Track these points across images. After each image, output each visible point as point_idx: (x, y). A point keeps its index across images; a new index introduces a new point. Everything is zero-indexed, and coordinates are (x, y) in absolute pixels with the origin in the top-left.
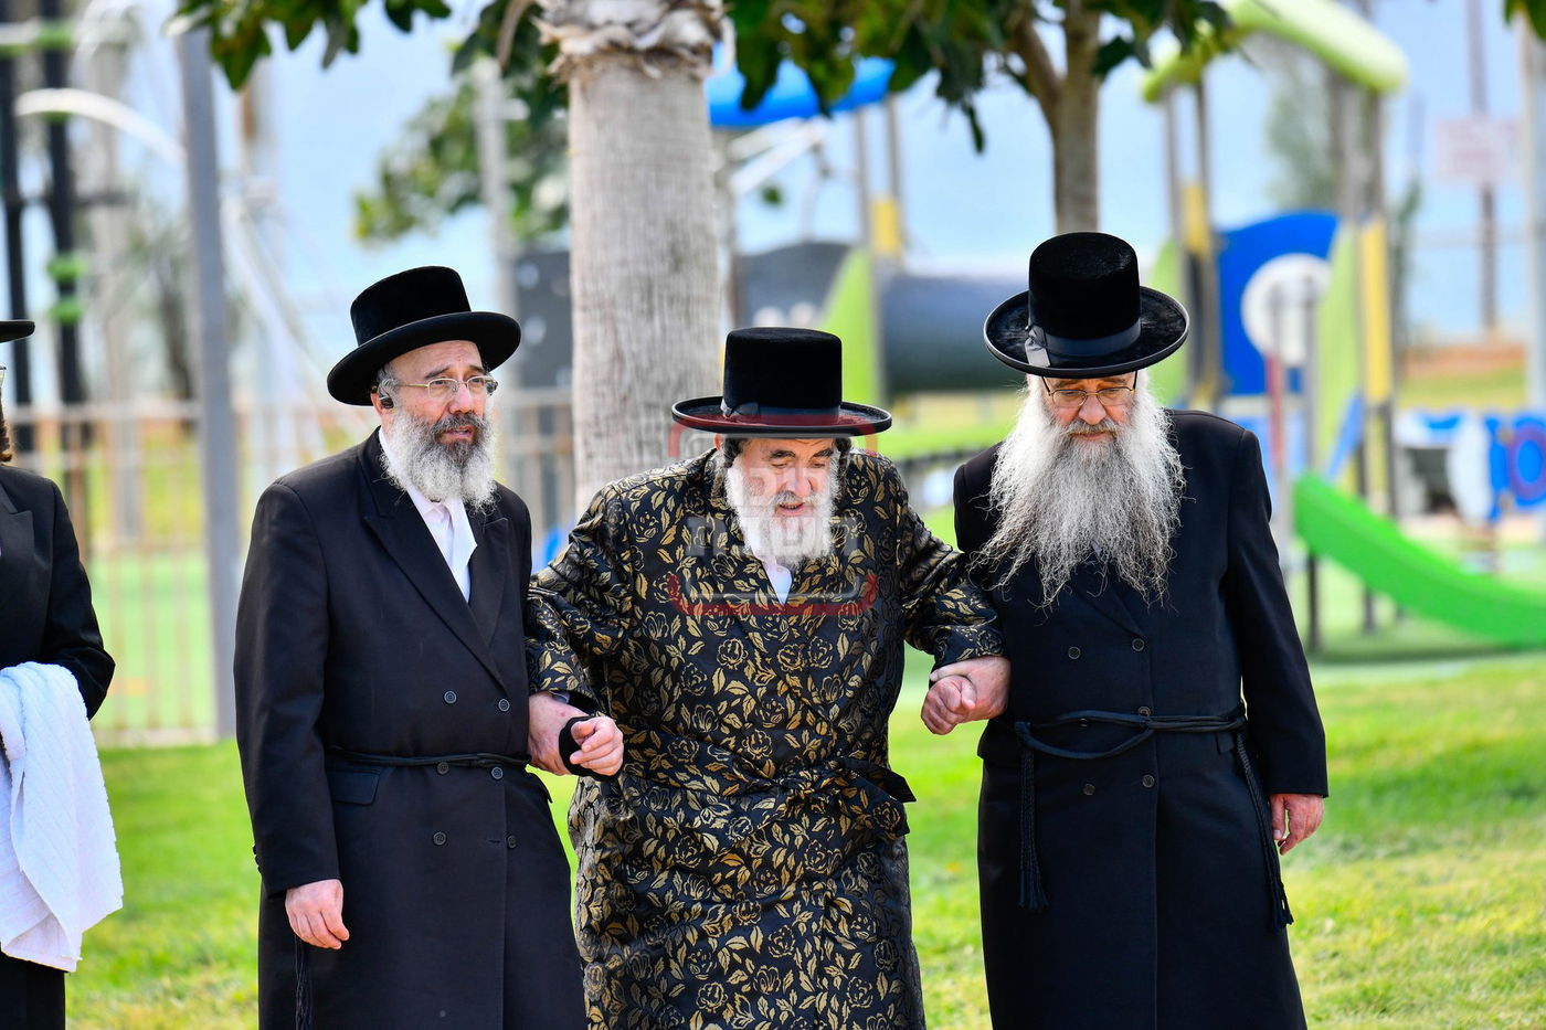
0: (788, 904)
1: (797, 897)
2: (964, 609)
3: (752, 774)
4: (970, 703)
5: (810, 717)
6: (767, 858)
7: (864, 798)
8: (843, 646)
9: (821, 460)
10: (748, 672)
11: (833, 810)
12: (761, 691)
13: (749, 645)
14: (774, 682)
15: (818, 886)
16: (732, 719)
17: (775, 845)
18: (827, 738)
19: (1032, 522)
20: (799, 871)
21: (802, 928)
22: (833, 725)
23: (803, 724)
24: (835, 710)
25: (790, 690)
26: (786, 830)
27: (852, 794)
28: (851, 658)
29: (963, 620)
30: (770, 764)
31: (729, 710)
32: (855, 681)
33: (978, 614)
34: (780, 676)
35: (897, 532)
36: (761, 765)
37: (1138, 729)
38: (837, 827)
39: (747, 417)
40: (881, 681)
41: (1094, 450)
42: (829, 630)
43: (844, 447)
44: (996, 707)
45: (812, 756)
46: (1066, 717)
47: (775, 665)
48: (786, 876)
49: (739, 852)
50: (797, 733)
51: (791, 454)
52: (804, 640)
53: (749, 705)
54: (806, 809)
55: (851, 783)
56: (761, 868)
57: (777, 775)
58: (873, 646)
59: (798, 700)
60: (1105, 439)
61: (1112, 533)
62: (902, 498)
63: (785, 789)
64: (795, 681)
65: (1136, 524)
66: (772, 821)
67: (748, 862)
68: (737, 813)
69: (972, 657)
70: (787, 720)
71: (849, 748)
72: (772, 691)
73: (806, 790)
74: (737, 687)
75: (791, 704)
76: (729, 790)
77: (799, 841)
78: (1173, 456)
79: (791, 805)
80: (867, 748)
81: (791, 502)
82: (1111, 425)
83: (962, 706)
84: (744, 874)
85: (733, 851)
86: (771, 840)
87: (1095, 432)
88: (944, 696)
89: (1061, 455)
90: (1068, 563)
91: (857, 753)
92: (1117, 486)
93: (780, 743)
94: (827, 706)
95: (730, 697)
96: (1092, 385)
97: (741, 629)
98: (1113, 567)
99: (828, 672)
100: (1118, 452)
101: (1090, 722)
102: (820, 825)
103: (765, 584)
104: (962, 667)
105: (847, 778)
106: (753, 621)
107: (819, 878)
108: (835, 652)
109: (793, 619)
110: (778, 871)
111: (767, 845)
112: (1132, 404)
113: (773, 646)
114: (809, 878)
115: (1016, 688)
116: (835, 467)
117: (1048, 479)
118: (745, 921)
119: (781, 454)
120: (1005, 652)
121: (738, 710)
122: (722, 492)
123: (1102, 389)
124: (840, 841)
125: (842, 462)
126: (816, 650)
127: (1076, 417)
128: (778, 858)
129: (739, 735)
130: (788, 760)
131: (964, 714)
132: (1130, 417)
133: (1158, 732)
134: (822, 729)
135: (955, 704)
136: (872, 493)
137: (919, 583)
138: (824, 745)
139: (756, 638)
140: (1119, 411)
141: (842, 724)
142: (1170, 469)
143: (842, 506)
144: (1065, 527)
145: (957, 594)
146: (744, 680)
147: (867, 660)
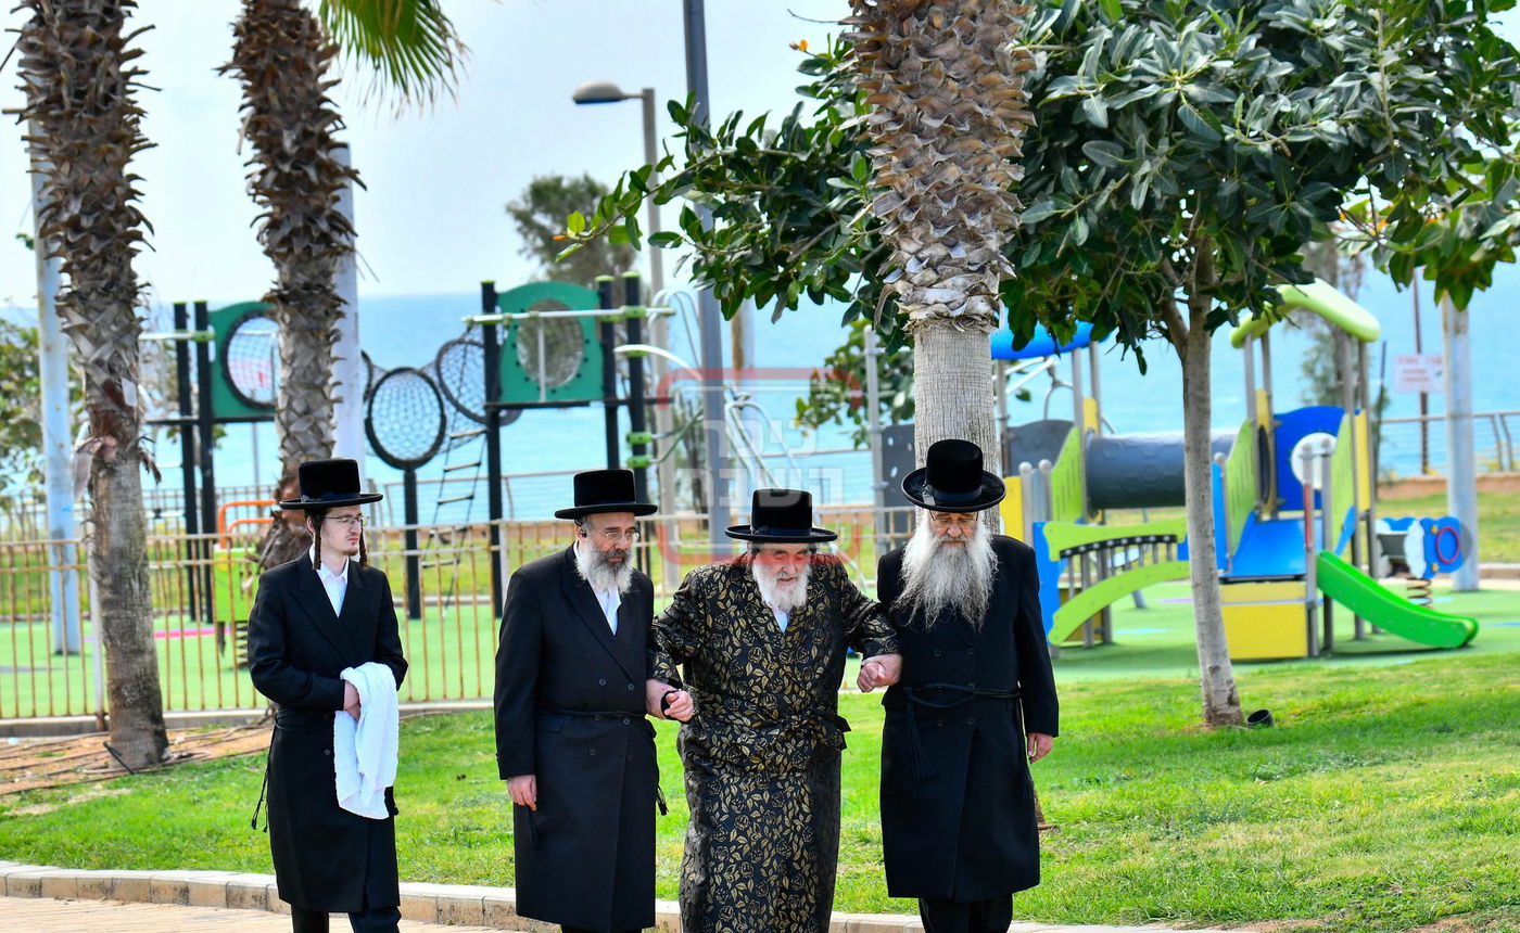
0: (783, 782)
1: (787, 779)
2: (879, 630)
3: (767, 716)
4: (882, 676)
5: (796, 688)
6: (773, 759)
7: (824, 731)
8: (814, 651)
9: (800, 556)
10: (765, 664)
11: (808, 737)
12: (771, 674)
13: (765, 650)
14: (778, 669)
15: (798, 775)
16: (757, 689)
17: (778, 753)
18: (804, 699)
19: (921, 586)
20: (789, 767)
21: (789, 795)
22: (808, 692)
23: (793, 692)
24: (809, 685)
25: (786, 674)
26: (783, 746)
27: (818, 728)
28: (819, 659)
29: (879, 635)
30: (776, 711)
31: (755, 684)
32: (820, 670)
33: (886, 633)
34: (781, 667)
35: (842, 594)
36: (771, 712)
37: (969, 694)
38: (810, 745)
39: (763, 533)
40: (834, 671)
41: (953, 550)
42: (807, 644)
43: (814, 550)
44: (895, 679)
45: (797, 708)
46: (929, 686)
47: (778, 661)
48: (782, 768)
49: (760, 756)
50: (790, 696)
51: (785, 552)
52: (794, 648)
53: (765, 681)
54: (794, 736)
55: (818, 723)
56: (770, 765)
57: (780, 717)
58: (830, 652)
59: (790, 679)
60: (960, 545)
61: (960, 593)
62: (844, 576)
63: (784, 725)
64: (788, 669)
65: (973, 589)
66: (777, 741)
67: (763, 761)
68: (760, 736)
69: (883, 653)
70: (784, 689)
71: (816, 705)
72: (776, 674)
73: (795, 726)
74: (758, 672)
75: (786, 681)
76: (755, 725)
77: (790, 751)
78: (993, 556)
79: (787, 733)
80: (827, 706)
81: (785, 577)
82: (963, 539)
83: (879, 678)
84: (762, 767)
85: (756, 755)
86: (776, 750)
87: (955, 541)
88: (869, 673)
89: (937, 552)
90: (939, 607)
91: (821, 708)
92: (965, 569)
93: (780, 701)
94: (805, 683)
95: (755, 677)
96: (955, 516)
97: (760, 642)
98: (959, 610)
99: (806, 665)
100: (966, 552)
101: (943, 689)
102: (801, 743)
103: (772, 619)
104: (878, 658)
105: (816, 720)
106: (767, 638)
107: (799, 771)
108: (810, 655)
109: (789, 638)
110: (778, 766)
111: (773, 753)
112: (975, 528)
113: (777, 651)
114: (794, 770)
115: (906, 670)
116: (809, 560)
117: (930, 565)
118: (761, 787)
119: (780, 552)
120: (901, 651)
121: (759, 684)
122: (751, 572)
123: (960, 519)
124: (811, 752)
125: (812, 557)
126: (800, 654)
127: (946, 533)
128: (779, 759)
129: (760, 696)
130: (785, 710)
131: (879, 682)
132: (973, 535)
133: (977, 696)
134: (802, 694)
135: (874, 677)
136: (829, 574)
137: (854, 620)
138: (803, 702)
139: (768, 647)
140: (968, 531)
141: (813, 692)
142: (991, 562)
143: (812, 580)
144: (938, 588)
145: (876, 622)
146: (762, 669)
147: (826, 660)
